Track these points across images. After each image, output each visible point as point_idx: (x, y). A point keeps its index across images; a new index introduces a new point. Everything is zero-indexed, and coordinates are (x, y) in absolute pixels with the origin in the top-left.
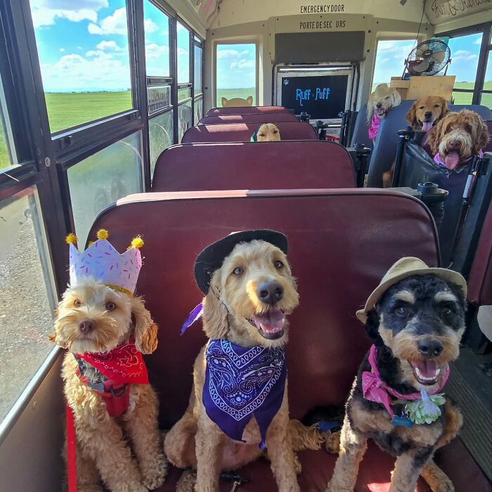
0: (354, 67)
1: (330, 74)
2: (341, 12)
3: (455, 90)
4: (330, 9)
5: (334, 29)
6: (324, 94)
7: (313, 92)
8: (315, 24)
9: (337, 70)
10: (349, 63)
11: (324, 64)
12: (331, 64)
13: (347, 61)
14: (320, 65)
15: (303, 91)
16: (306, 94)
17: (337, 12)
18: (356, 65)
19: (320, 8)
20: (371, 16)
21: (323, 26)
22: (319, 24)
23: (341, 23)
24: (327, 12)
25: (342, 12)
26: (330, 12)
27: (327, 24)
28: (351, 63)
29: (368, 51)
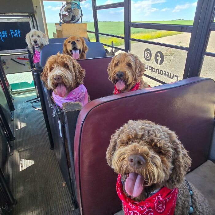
0: (31, 16)
1: (16, 21)
3: (88, 31)
7: (9, 32)
9: (21, 18)
12: (15, 14)
13: (26, 13)
14: (8, 15)
28: (29, 14)
29: (36, 7)
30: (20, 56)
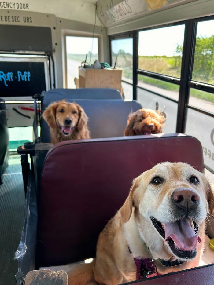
0: (48, 55)
1: (27, 60)
2: (26, 10)
4: (16, 5)
5: (22, 23)
6: (26, 76)
7: (15, 75)
8: (3, 18)
9: (34, 58)
10: (43, 53)
11: (21, 52)
12: (27, 52)
13: (41, 51)
14: (17, 52)
15: (6, 73)
16: (8, 77)
17: (23, 9)
18: (50, 54)
19: (5, 4)
20: (54, 16)
21: (11, 19)
22: (7, 18)
23: (27, 19)
24: (13, 9)
25: (28, 10)
26: (16, 8)
27: (15, 19)
28: (45, 53)
29: (56, 44)
30: (26, 106)
